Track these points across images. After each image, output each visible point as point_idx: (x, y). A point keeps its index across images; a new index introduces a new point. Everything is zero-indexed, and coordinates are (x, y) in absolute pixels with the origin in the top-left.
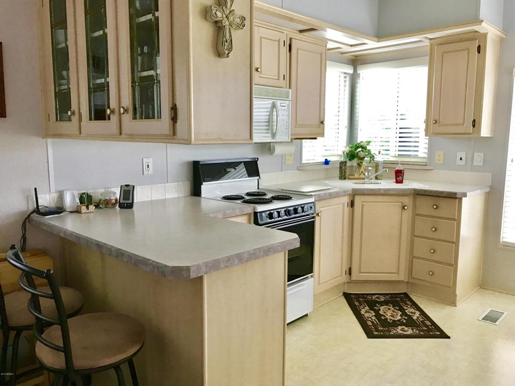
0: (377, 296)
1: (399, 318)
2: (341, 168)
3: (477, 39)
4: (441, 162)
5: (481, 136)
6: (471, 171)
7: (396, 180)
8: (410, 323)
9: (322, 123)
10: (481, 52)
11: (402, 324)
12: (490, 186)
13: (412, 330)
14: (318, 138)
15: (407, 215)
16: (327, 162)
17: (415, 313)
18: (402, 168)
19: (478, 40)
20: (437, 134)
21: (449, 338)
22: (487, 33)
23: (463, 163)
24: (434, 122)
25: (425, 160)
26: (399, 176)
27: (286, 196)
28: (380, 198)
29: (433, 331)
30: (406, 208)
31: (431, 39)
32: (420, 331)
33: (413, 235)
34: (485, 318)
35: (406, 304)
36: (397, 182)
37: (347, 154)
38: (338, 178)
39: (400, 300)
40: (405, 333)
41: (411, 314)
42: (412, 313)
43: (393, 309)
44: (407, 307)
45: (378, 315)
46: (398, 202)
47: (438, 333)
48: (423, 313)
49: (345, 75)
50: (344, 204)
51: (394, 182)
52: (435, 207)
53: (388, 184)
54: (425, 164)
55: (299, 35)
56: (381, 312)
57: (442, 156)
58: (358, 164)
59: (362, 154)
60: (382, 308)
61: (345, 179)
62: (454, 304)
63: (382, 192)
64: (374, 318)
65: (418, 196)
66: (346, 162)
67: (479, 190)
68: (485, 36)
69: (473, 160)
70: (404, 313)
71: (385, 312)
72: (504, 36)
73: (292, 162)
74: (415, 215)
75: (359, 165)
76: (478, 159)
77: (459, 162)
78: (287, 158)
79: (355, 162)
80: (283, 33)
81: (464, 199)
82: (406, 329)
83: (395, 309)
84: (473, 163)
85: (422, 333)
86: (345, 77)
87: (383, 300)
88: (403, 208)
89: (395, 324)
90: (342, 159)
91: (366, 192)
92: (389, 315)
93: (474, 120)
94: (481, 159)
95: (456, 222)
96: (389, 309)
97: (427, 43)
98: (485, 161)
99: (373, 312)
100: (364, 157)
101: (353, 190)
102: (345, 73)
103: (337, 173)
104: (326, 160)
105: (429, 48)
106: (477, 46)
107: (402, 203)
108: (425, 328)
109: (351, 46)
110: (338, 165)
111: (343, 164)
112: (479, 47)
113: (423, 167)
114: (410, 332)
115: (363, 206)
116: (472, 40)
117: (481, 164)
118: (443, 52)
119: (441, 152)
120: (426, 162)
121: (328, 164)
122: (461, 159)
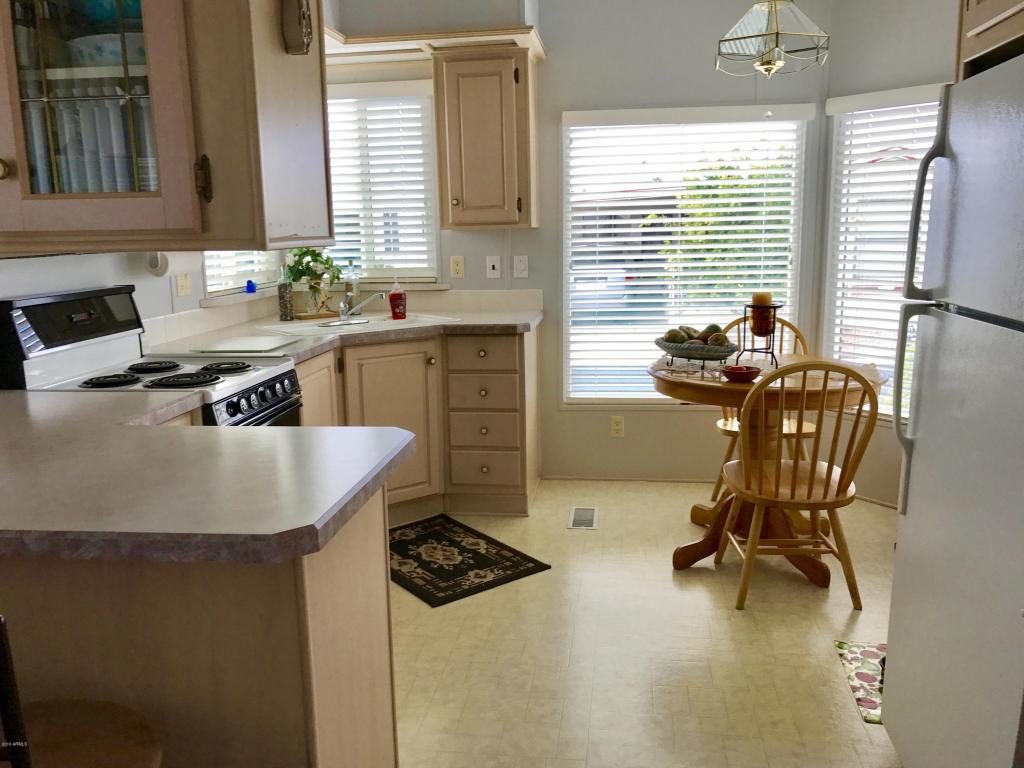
0: (399, 532)
1: (460, 558)
2: (281, 297)
3: (511, 58)
4: (461, 275)
5: (531, 226)
6: (511, 288)
7: (394, 313)
8: (482, 562)
10: (520, 80)
11: (471, 568)
12: (543, 310)
13: (492, 571)
15: (435, 373)
16: (251, 287)
17: (477, 544)
18: (401, 291)
19: (513, 60)
20: (459, 224)
21: (549, 567)
22: (529, 48)
23: (497, 274)
24: (455, 202)
25: (433, 274)
26: (397, 305)
27: (237, 364)
28: (388, 349)
29: (521, 566)
30: (433, 361)
31: (435, 49)
32: (505, 569)
33: (448, 408)
34: (577, 523)
35: (455, 532)
36: (396, 316)
37: (291, 268)
38: (278, 318)
39: (440, 528)
40: (485, 580)
41: (474, 547)
42: (473, 544)
43: (439, 546)
44: (459, 537)
45: (424, 565)
46: (420, 352)
47: (531, 565)
48: (490, 541)
50: (329, 367)
52: (482, 354)
53: (380, 322)
54: (434, 280)
56: (424, 557)
57: (462, 264)
58: (311, 287)
59: (319, 268)
60: (422, 549)
61: (292, 319)
62: (524, 513)
63: (393, 337)
64: (419, 570)
65: (449, 338)
66: (290, 284)
69: (512, 268)
70: (463, 550)
71: (431, 556)
72: (544, 57)
73: (189, 292)
74: (448, 372)
75: (314, 289)
76: (521, 266)
77: (490, 273)
78: (180, 282)
81: (526, 335)
82: (482, 573)
83: (444, 545)
84: (512, 274)
85: (509, 572)
87: (414, 536)
88: (429, 362)
89: (460, 570)
90: (282, 280)
91: (366, 340)
92: (441, 558)
93: (519, 200)
94: (525, 266)
95: (518, 376)
96: (435, 548)
97: (428, 53)
98: (531, 268)
99: (411, 561)
100: (323, 273)
101: (342, 338)
103: (275, 306)
104: (249, 282)
105: (432, 63)
106: (514, 69)
107: (426, 353)
108: (508, 563)
110: (275, 292)
111: (284, 289)
113: (431, 287)
114: (490, 577)
115: (361, 366)
116: (505, 58)
117: (525, 274)
118: (459, 75)
119: (460, 258)
120: (436, 276)
121: (254, 292)
122: (494, 268)
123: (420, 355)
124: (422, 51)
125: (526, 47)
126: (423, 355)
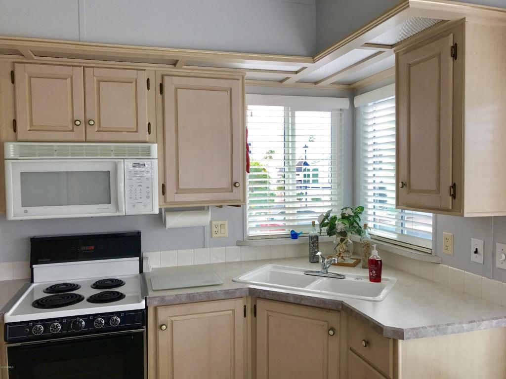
4: (450, 252)
6: (493, 278)
10: (458, 57)
18: (379, 258)
19: (451, 36)
20: (407, 206)
22: (466, 19)
24: (401, 185)
26: (372, 269)
30: (331, 332)
36: (372, 279)
46: (322, 320)
50: (233, 311)
51: (366, 278)
54: (430, 252)
55: (174, 70)
57: (451, 242)
59: (339, 227)
68: (462, 24)
73: (226, 235)
77: (473, 257)
79: (334, 238)
80: (145, 70)
81: (400, 342)
84: (494, 262)
86: (341, 114)
100: (344, 232)
102: (341, 110)
104: (292, 231)
106: (451, 44)
112: (455, 47)
115: (268, 316)
118: (410, 65)
119: (450, 235)
120: (431, 248)
121: (297, 238)
122: (476, 252)
123: (324, 323)
124: (384, 52)
125: (462, 17)
126: (326, 323)
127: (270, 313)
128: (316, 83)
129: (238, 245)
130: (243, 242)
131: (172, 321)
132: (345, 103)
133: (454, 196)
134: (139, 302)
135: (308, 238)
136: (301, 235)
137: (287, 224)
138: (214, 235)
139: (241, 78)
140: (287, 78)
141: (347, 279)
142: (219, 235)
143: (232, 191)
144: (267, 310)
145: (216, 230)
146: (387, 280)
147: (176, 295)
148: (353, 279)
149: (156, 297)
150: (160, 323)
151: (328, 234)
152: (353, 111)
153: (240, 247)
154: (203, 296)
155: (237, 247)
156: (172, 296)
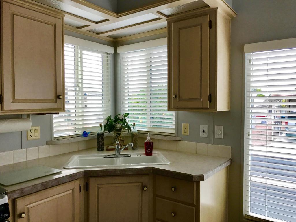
2: (98, 139)
3: (207, 15)
4: (187, 134)
5: (218, 111)
6: (213, 144)
7: (146, 152)
9: (58, 97)
10: (212, 27)
12: (231, 159)
14: (59, 113)
16: (85, 134)
18: (151, 140)
19: (209, 15)
22: (217, 8)
23: (205, 135)
26: (149, 149)
30: (145, 189)
31: (167, 16)
36: (147, 154)
37: (105, 126)
38: (97, 149)
49: (108, 55)
50: (73, 190)
51: (144, 154)
52: (173, 189)
54: (174, 135)
57: (188, 128)
58: (116, 135)
66: (103, 134)
67: (219, 168)
68: (215, 10)
69: (214, 132)
72: (234, 15)
73: (39, 137)
74: (156, 196)
76: (219, 132)
77: (202, 135)
79: (113, 133)
84: (214, 135)
86: (107, 57)
88: (143, 188)
90: (100, 131)
93: (210, 95)
94: (221, 132)
95: (195, 208)
97: (165, 20)
98: (225, 134)
100: (121, 129)
102: (107, 53)
103: (96, 144)
104: (84, 132)
106: (208, 20)
107: (142, 183)
109: (97, 23)
110: (97, 137)
111: (100, 136)
112: (210, 22)
113: (172, 139)
115: (99, 188)
116: (204, 15)
117: (222, 137)
118: (179, 28)
119: (187, 125)
120: (175, 133)
121: (87, 136)
122: (204, 131)
123: (139, 184)
124: (161, 19)
125: (216, 7)
126: (140, 184)
127: (99, 186)
128: (98, 34)
129: (47, 144)
130: (52, 142)
131: (29, 208)
132: (111, 50)
133: (210, 101)
134: (3, 197)
135: (97, 135)
136: (90, 134)
137: (77, 127)
138: (30, 138)
139: (61, 18)
140: (87, 26)
141: (132, 156)
142: (34, 138)
143: (56, 102)
144: (97, 184)
145: (31, 134)
146: (155, 153)
147: (33, 186)
148: (136, 156)
149: (16, 190)
150: (18, 212)
151: (108, 132)
152: (115, 56)
153: (49, 146)
154: (54, 182)
155: (47, 146)
156: (30, 187)
